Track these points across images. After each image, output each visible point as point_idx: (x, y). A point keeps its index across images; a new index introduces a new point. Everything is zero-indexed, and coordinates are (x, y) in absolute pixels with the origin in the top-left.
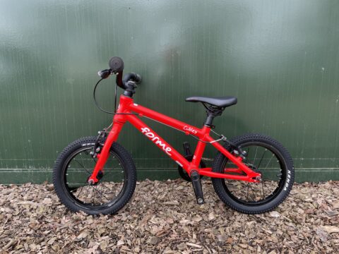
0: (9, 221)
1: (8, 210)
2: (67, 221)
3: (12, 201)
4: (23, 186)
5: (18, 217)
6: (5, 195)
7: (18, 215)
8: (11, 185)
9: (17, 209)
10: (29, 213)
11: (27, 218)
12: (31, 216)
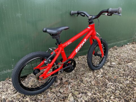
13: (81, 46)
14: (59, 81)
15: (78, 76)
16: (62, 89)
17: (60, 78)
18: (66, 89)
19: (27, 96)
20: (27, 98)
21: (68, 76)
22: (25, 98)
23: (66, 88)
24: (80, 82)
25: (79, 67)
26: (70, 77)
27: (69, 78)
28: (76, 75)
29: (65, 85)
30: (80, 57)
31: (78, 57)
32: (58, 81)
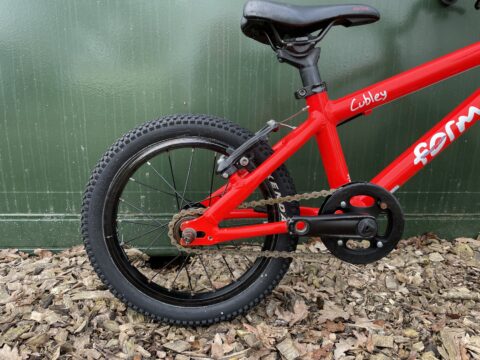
0: (63, 351)
1: (52, 317)
2: (228, 348)
3: (55, 291)
4: (67, 252)
5: (86, 340)
6: (30, 274)
7: (84, 330)
8: (37, 251)
9: (76, 314)
10: (112, 326)
11: (114, 342)
12: (123, 336)
13: (455, 130)
14: (300, 310)
15: (422, 317)
16: (293, 344)
17: (312, 295)
18: (315, 352)
19: (130, 317)
20: (127, 321)
21: (358, 304)
22: (119, 319)
23: (317, 347)
24: (420, 346)
25: (445, 280)
26: (372, 308)
27: (363, 312)
28: (408, 311)
29: (319, 334)
30: (470, 240)
31: (452, 240)
32: (297, 306)
